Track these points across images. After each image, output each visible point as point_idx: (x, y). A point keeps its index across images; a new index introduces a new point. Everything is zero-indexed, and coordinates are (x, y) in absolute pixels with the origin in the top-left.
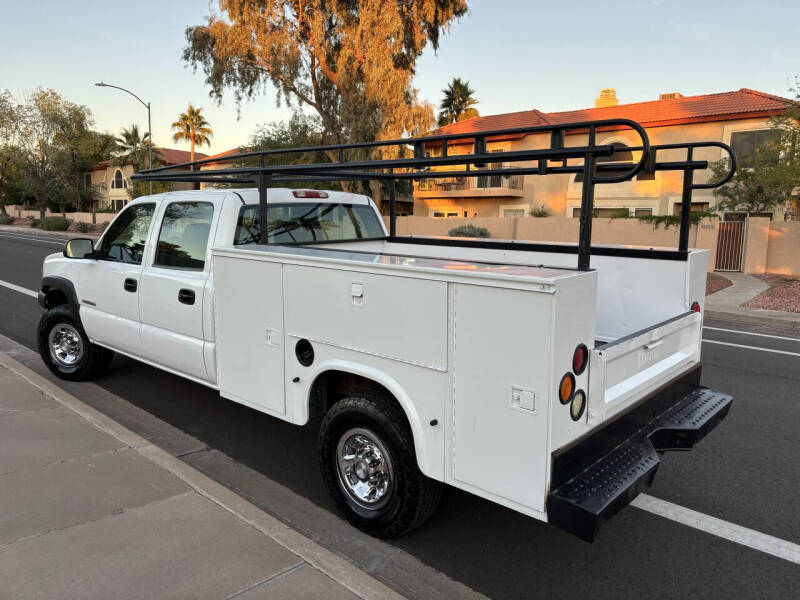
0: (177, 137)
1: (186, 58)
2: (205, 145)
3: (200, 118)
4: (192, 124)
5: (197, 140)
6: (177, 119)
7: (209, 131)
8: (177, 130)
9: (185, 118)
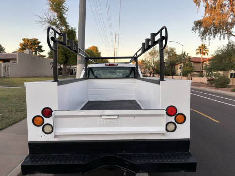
0: (197, 54)
1: (193, 30)
2: (206, 55)
3: (205, 47)
4: (202, 49)
5: (204, 54)
6: (198, 48)
7: (207, 51)
8: (197, 51)
9: (200, 47)
